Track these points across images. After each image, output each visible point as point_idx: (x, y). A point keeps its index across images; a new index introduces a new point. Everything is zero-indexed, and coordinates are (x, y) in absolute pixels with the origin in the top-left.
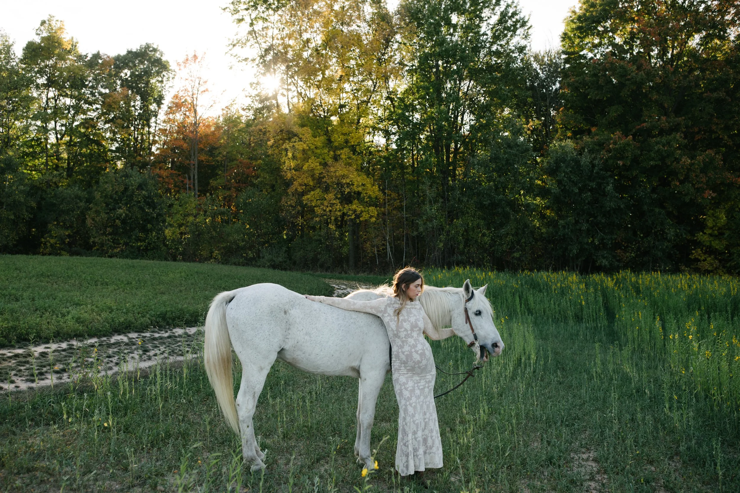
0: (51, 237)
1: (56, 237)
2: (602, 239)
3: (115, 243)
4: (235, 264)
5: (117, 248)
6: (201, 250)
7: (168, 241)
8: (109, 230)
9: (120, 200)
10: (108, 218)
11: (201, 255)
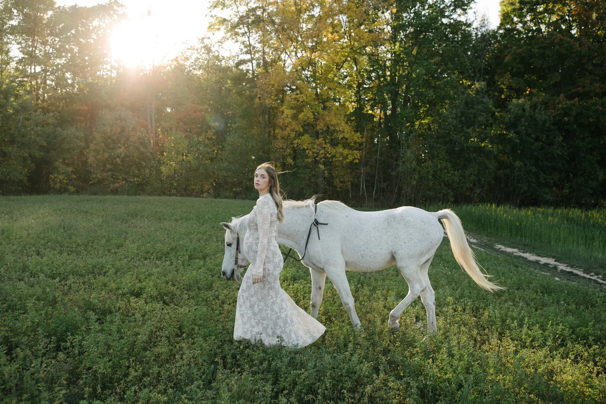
0: (59, 173)
1: (63, 173)
2: (545, 179)
3: (114, 179)
4: (226, 197)
5: (118, 183)
6: (193, 185)
7: (163, 177)
8: (109, 167)
9: (119, 141)
10: (109, 157)
11: (192, 190)
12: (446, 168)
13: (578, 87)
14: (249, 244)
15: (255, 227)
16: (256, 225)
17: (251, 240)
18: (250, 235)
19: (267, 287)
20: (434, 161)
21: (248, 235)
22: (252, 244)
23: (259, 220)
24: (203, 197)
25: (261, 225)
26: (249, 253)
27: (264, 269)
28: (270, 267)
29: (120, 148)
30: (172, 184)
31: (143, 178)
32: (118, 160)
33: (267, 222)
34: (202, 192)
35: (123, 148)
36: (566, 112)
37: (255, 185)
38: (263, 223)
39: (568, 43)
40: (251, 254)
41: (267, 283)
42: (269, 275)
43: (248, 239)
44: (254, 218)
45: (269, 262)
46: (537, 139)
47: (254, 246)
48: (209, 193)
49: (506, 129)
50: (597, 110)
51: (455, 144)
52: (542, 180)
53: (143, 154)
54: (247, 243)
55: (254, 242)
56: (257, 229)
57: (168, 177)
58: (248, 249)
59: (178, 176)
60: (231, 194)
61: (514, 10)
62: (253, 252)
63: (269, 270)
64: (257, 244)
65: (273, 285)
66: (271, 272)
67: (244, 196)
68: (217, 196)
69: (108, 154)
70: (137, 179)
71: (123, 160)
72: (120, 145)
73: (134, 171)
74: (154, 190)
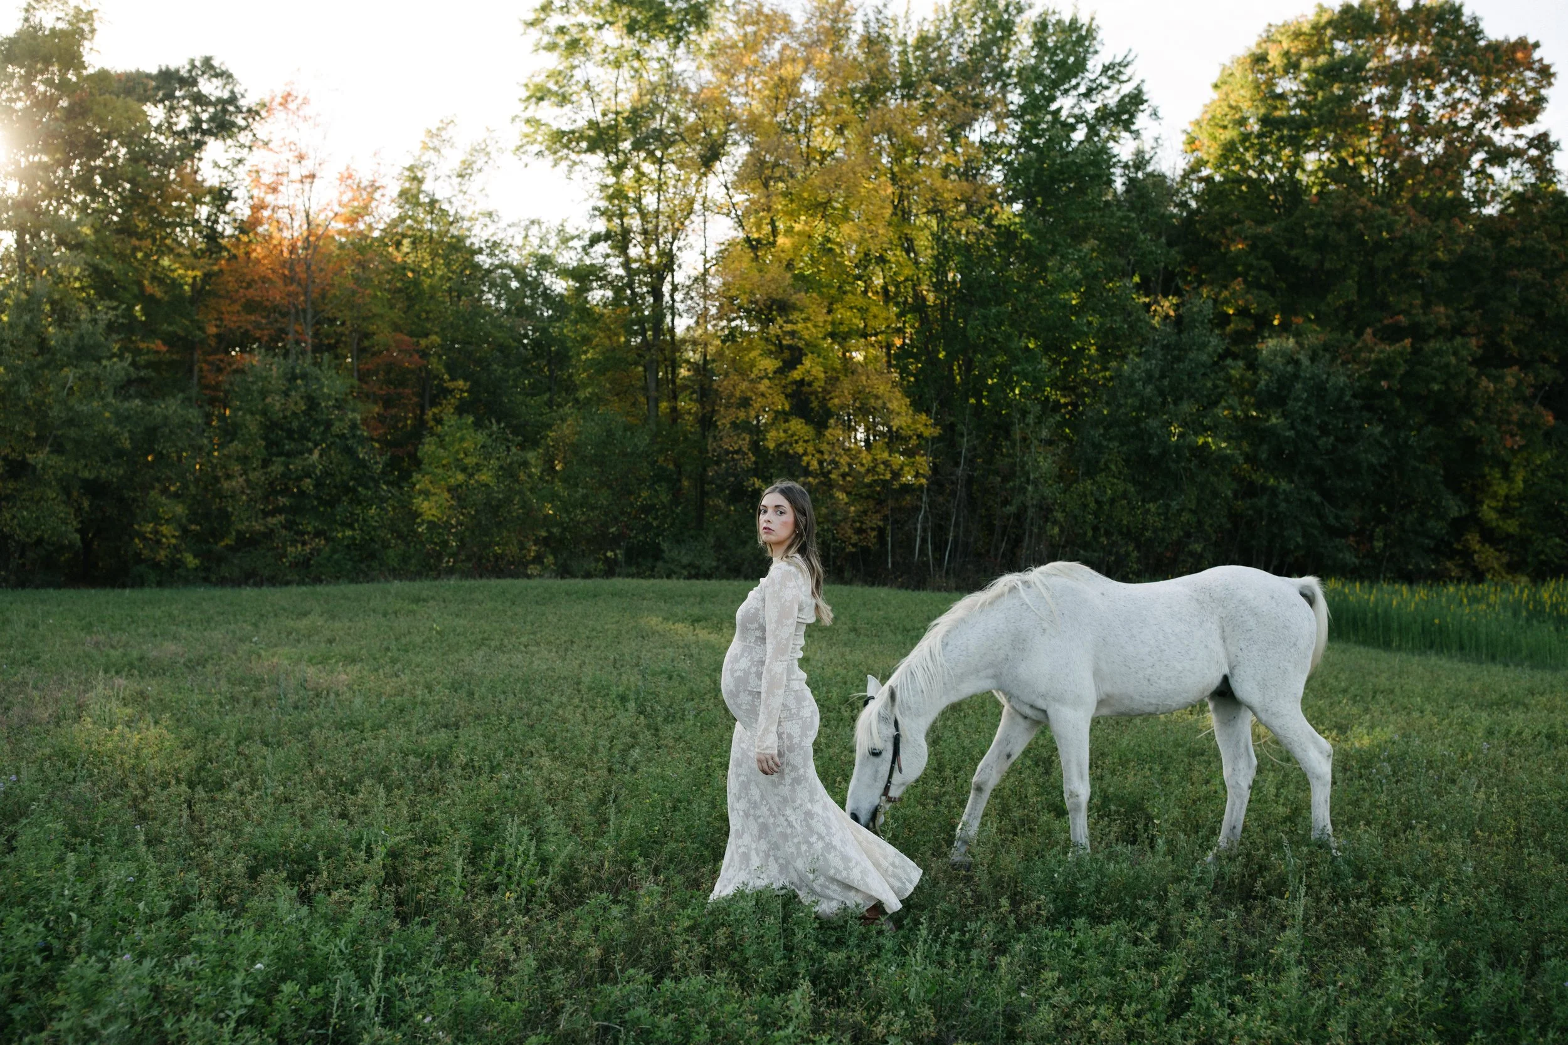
0: (159, 520)
1: (169, 520)
2: (1337, 517)
3: (295, 532)
4: (589, 575)
5: (304, 543)
6: (498, 544)
7: (420, 525)
8: (282, 501)
9: (304, 435)
10: (283, 475)
11: (498, 558)
12: (1125, 495)
13: (1398, 314)
14: (738, 674)
15: (758, 633)
16: (763, 629)
17: (744, 663)
18: (743, 651)
19: (788, 780)
20: (1098, 478)
21: (739, 651)
22: (747, 673)
23: (771, 616)
24: (529, 577)
25: (774, 625)
26: (737, 696)
27: (780, 736)
28: (793, 728)
29: (309, 451)
30: (445, 543)
31: (362, 530)
32: (308, 484)
33: (789, 622)
34: (524, 564)
35: (316, 452)
36: (1382, 370)
37: (761, 531)
38: (780, 622)
39: (1383, 217)
40: (744, 698)
41: (787, 770)
42: (791, 749)
43: (736, 659)
44: (757, 609)
45: (790, 718)
46: (1324, 430)
47: (752, 678)
48: (542, 565)
49: (1258, 407)
50: (1447, 365)
51: (1151, 440)
52: (1332, 521)
54: (733, 671)
55: (754, 670)
56: (763, 640)
57: (432, 525)
58: (737, 687)
59: (459, 523)
60: (600, 565)
61: (1246, 137)
62: (751, 693)
63: (790, 737)
64: (759, 675)
65: (801, 771)
66: (796, 740)
67: (635, 570)
68: (564, 572)
69: (282, 469)
70: (349, 533)
71: (318, 485)
72: (310, 445)
73: (342, 510)
74: (405, 559)
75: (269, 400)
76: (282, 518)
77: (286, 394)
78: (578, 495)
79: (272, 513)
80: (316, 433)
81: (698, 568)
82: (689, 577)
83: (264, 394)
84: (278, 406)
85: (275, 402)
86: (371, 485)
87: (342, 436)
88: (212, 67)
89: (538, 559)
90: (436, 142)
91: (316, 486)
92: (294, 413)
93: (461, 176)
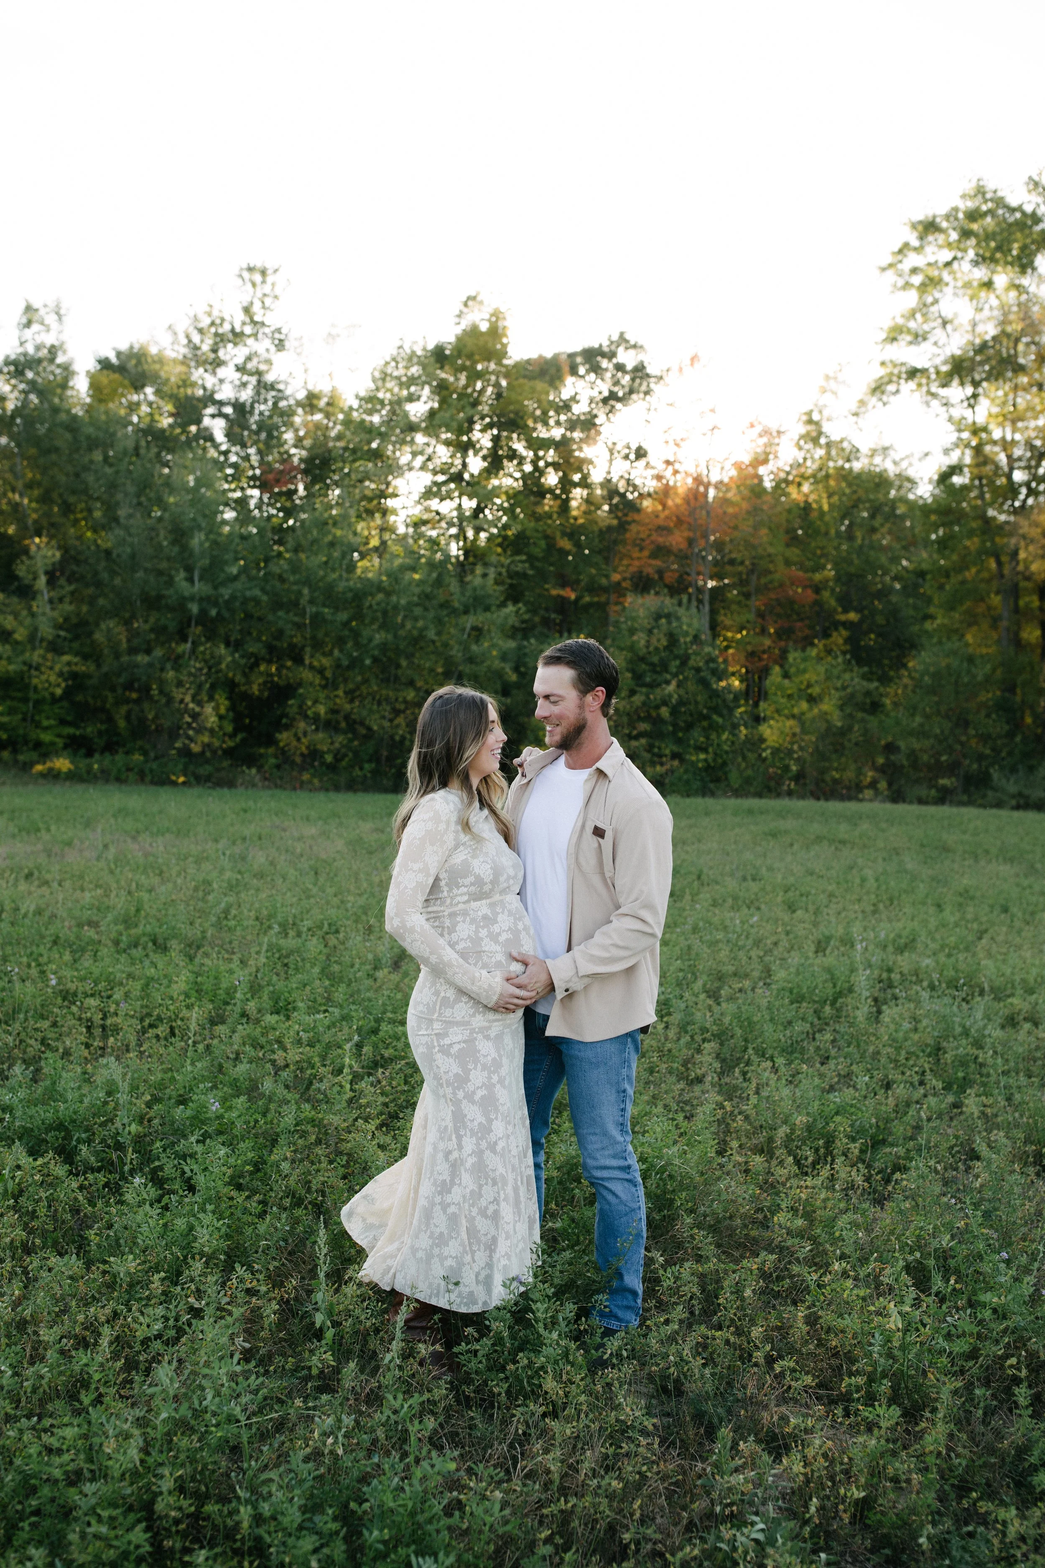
3: (654, 755)
4: (921, 801)
5: (662, 764)
6: (836, 770)
7: (764, 750)
8: (644, 726)
9: (664, 666)
10: (644, 704)
11: (835, 781)
24: (861, 800)
29: (668, 682)
30: (787, 768)
31: (715, 754)
32: (665, 712)
34: (859, 788)
35: (674, 683)
48: (876, 790)
53: (718, 696)
57: (776, 751)
59: (801, 748)
60: (933, 792)
67: (965, 798)
68: (897, 797)
69: (643, 698)
70: (702, 756)
71: (674, 712)
72: (668, 677)
73: (697, 736)
74: (748, 781)
75: (635, 638)
76: (643, 741)
77: (650, 632)
78: (915, 725)
79: (636, 738)
80: (674, 665)
81: (1027, 797)
82: (1018, 807)
83: (632, 631)
84: (643, 643)
85: (640, 639)
86: (725, 712)
87: (698, 670)
88: (627, 341)
89: (873, 785)
90: (832, 385)
91: (671, 714)
92: (656, 649)
93: (856, 414)
